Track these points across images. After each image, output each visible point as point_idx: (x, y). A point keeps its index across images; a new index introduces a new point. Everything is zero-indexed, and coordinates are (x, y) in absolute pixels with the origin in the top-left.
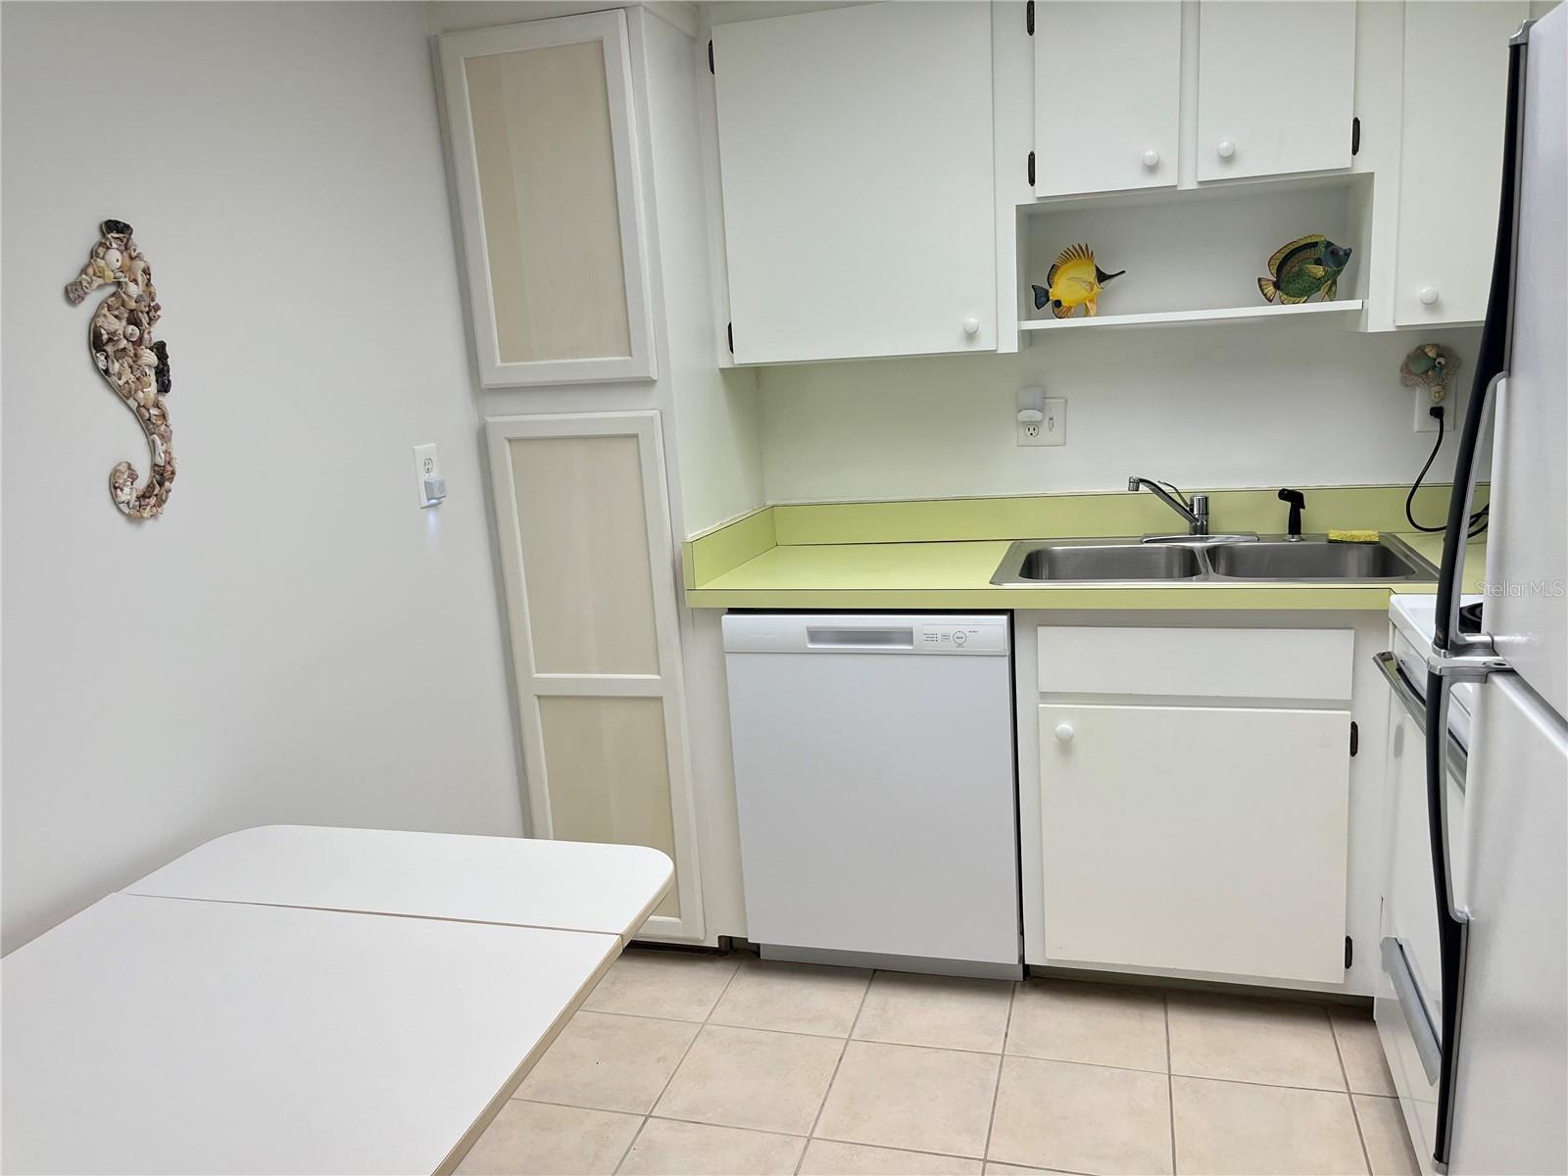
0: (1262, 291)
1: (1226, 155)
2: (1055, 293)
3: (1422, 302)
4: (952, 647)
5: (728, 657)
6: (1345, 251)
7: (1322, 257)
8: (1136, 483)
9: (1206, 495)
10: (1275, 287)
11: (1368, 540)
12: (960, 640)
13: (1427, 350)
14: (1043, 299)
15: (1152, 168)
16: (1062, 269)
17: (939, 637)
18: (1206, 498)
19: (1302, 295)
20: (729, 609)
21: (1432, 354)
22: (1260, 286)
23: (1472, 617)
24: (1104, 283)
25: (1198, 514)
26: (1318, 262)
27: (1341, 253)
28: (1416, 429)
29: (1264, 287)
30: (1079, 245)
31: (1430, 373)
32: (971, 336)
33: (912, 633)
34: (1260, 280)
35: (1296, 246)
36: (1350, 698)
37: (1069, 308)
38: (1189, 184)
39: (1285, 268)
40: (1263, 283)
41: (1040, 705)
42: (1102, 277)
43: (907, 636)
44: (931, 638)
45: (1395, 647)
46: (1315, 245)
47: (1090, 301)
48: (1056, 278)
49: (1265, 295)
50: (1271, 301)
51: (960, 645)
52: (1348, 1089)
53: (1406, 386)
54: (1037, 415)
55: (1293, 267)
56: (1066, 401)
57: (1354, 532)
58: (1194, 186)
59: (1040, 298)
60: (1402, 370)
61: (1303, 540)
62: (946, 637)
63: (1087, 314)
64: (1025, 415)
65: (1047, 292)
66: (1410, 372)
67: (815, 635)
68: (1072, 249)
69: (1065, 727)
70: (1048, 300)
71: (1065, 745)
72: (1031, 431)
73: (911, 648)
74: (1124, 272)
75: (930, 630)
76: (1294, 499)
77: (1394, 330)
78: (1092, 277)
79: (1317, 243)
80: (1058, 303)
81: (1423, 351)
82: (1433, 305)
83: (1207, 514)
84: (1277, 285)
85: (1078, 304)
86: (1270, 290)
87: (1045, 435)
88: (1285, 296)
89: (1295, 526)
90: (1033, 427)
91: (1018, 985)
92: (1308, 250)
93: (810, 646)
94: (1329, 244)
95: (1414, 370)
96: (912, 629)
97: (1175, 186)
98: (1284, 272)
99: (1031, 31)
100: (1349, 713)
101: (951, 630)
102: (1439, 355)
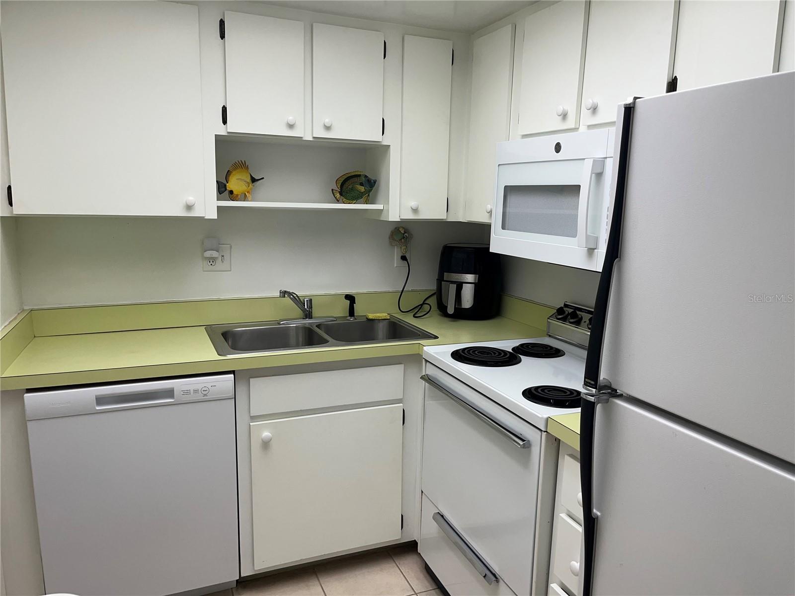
0: (334, 195)
1: (328, 126)
2: (231, 186)
3: (412, 208)
4: (200, 397)
5: (29, 424)
6: (374, 180)
7: (364, 183)
8: (284, 293)
9: (311, 297)
10: (340, 194)
11: (385, 318)
12: (205, 391)
13: (400, 230)
14: (224, 189)
15: (291, 126)
16: (233, 173)
17: (192, 391)
18: (311, 300)
19: (354, 200)
20: (27, 389)
21: (403, 232)
22: (333, 193)
23: (463, 354)
24: (255, 183)
25: (306, 307)
26: (362, 184)
27: (372, 181)
28: (395, 266)
29: (335, 194)
30: (241, 161)
31: (403, 240)
32: (189, 207)
33: (173, 391)
34: (332, 190)
35: (350, 175)
36: (401, 397)
37: (237, 195)
38: (308, 137)
39: (345, 185)
40: (334, 192)
41: (251, 424)
42: (254, 180)
43: (170, 393)
44: (187, 392)
45: (430, 371)
46: (359, 176)
47: (248, 192)
48: (229, 176)
49: (336, 198)
50: (338, 201)
51: (205, 395)
52: (415, 592)
53: (392, 245)
54: (214, 254)
55: (349, 185)
56: (231, 247)
57: (378, 315)
58: (311, 139)
59: (222, 189)
60: (390, 238)
61: (356, 319)
62: (196, 391)
63: (245, 199)
64: (208, 254)
65: (225, 185)
66: (394, 239)
67: (100, 400)
68: (237, 162)
69: (266, 434)
70: (226, 189)
71: (266, 445)
72: (211, 263)
73: (173, 400)
74: (263, 178)
75: (185, 388)
76: (351, 298)
77: (399, 220)
78: (249, 180)
79: (360, 175)
80: (231, 192)
81: (398, 230)
82: (415, 211)
83: (312, 308)
84: (341, 194)
85: (242, 193)
86: (338, 195)
87: (219, 265)
88: (345, 199)
89: (352, 312)
90: (212, 260)
91: (234, 590)
92: (356, 178)
93: (98, 408)
94: (366, 176)
95: (395, 238)
96: (173, 388)
97: (302, 137)
98: (344, 187)
99: (222, 36)
100: (401, 405)
101: (199, 387)
102: (405, 232)
